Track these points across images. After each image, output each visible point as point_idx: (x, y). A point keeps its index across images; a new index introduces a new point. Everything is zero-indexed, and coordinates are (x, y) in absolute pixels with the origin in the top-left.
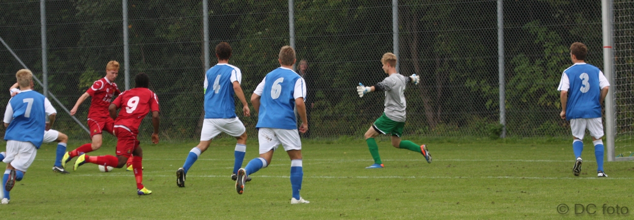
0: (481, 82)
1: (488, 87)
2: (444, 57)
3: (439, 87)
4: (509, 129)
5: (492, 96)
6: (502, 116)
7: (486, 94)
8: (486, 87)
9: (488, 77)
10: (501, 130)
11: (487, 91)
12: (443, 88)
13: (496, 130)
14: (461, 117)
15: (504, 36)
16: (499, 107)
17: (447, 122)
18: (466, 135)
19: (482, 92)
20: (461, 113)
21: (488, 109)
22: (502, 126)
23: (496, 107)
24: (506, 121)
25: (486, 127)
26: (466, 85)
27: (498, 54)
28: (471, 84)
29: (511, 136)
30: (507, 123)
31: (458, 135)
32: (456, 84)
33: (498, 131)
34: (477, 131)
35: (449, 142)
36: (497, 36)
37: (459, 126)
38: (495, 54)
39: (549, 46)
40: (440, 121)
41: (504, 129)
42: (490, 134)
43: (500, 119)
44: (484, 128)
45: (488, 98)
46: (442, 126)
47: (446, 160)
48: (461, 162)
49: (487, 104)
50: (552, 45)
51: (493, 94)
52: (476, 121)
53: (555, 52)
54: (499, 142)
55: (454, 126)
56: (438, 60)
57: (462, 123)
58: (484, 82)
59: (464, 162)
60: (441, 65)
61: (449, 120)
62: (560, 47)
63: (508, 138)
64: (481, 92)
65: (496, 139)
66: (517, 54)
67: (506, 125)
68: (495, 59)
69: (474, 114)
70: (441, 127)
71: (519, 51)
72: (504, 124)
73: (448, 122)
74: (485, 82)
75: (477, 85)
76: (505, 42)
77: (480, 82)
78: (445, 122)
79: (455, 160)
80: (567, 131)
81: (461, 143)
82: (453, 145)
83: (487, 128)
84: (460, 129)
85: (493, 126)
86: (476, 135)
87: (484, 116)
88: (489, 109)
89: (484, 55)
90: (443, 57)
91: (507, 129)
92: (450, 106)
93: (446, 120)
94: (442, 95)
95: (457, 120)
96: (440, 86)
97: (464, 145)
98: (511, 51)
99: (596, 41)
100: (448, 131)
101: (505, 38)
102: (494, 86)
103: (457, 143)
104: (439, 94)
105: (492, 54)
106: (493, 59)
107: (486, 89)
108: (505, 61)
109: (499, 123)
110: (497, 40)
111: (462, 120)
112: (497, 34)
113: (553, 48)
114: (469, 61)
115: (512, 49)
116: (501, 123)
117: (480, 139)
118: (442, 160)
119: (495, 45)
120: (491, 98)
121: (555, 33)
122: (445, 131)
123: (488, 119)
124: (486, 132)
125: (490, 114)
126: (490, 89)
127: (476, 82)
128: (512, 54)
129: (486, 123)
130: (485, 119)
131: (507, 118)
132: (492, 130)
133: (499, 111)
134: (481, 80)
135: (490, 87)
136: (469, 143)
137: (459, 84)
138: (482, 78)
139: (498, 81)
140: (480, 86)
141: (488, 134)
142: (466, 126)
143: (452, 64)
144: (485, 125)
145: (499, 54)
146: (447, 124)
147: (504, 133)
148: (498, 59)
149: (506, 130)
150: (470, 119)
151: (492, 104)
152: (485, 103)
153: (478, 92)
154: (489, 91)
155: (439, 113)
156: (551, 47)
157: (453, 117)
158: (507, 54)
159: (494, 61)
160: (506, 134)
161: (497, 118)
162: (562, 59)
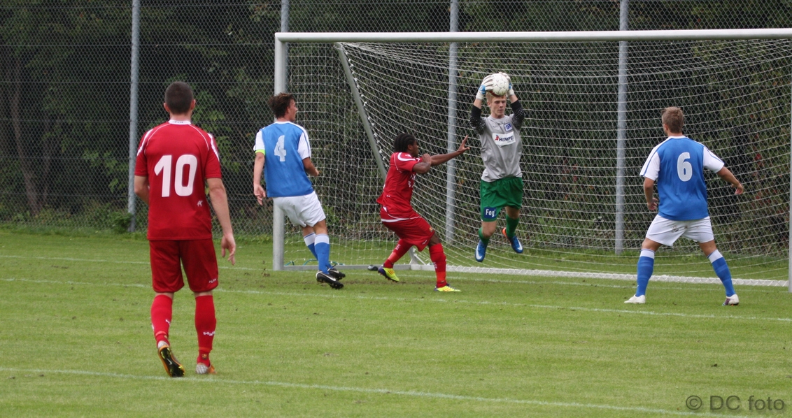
0: (105, 154)
1: (114, 162)
2: (57, 118)
3: (47, 158)
4: (140, 221)
5: (118, 174)
6: (131, 202)
7: (111, 171)
8: (111, 161)
9: (114, 149)
10: (129, 221)
11: (112, 167)
12: (53, 161)
13: (123, 220)
14: (75, 201)
15: (139, 93)
16: (127, 189)
17: (56, 206)
18: (81, 225)
19: (106, 167)
20: (76, 195)
21: (112, 192)
22: (131, 216)
23: (124, 189)
24: (136, 209)
25: (108, 216)
26: (85, 157)
27: (129, 117)
28: (91, 156)
29: (143, 229)
30: (138, 211)
31: (70, 225)
32: (71, 155)
33: (125, 222)
34: (96, 220)
35: (58, 233)
36: (130, 93)
37: (72, 213)
38: (126, 118)
39: (198, 109)
40: (47, 205)
41: (133, 219)
42: (113, 225)
43: (129, 206)
44: (107, 218)
45: (113, 177)
46: (48, 211)
47: (55, 258)
48: (76, 262)
49: (111, 184)
50: (203, 110)
51: (120, 171)
52: (96, 207)
53: (206, 119)
54: (126, 238)
55: (65, 212)
56: (47, 121)
57: (76, 210)
58: (109, 154)
59: (78, 262)
60: (51, 129)
61: (59, 204)
62: (214, 112)
63: (138, 233)
64: (104, 168)
65: (121, 232)
66: (156, 119)
67: (136, 214)
68: (126, 124)
69: (94, 198)
70: (47, 214)
71: (158, 115)
72: (133, 213)
73: (58, 207)
74: (111, 155)
75: (100, 159)
76: (140, 102)
77: (103, 155)
78: (54, 207)
79: (68, 259)
80: (218, 226)
81: (75, 236)
82: (63, 238)
83: (110, 218)
84: (74, 217)
85: (118, 215)
86: (95, 226)
87: (105, 200)
88: (115, 192)
89: (111, 118)
90: (54, 117)
91: (138, 220)
92: (61, 186)
93: (55, 204)
94: (51, 170)
95: (70, 204)
96: (49, 158)
97: (78, 239)
98: (147, 115)
99: (263, 106)
100: (57, 220)
101: (140, 96)
102: (122, 161)
103: (68, 236)
104: (47, 169)
105: (122, 118)
106: (122, 124)
107: (111, 164)
108: (138, 127)
109: (127, 211)
110: (130, 99)
111: (77, 205)
112: (129, 90)
113: (205, 113)
114: (88, 123)
115: (149, 112)
116: (129, 212)
117: (100, 232)
118: (49, 258)
119: (126, 105)
120: (117, 177)
121: (208, 93)
122: (53, 219)
123: (113, 205)
124: (109, 223)
125: (115, 198)
126: (116, 165)
127: (97, 154)
128: (149, 118)
129: (109, 211)
130: (108, 204)
131: (138, 205)
132: (117, 220)
133: (127, 195)
134: (105, 152)
135: (116, 162)
136: (85, 236)
137: (74, 155)
138: (107, 149)
139: (129, 155)
140: (103, 161)
141: (111, 226)
142: (82, 214)
143: (66, 127)
144: (108, 213)
145: (131, 118)
146: (55, 209)
147: (133, 226)
148: (129, 124)
149: (136, 221)
150: (88, 205)
151: (118, 186)
152: (109, 183)
153: (100, 168)
154: (114, 167)
155: (45, 194)
156: (202, 112)
157: (64, 201)
158: (141, 118)
159: (124, 127)
160: (136, 227)
161: (123, 205)
162: (215, 129)
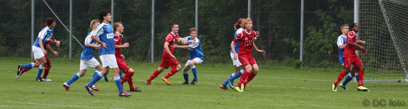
0: (291, 39)
1: (295, 42)
3: (270, 41)
4: (305, 64)
6: (301, 57)
7: (294, 45)
8: (294, 42)
9: (295, 37)
10: (300, 64)
12: (272, 42)
13: (298, 64)
14: (280, 56)
15: (304, 16)
16: (300, 52)
17: (273, 58)
18: (282, 65)
20: (281, 54)
21: (294, 53)
22: (301, 62)
23: (298, 52)
26: (284, 40)
27: (300, 25)
28: (286, 40)
29: (306, 67)
30: (304, 60)
31: (278, 66)
33: (299, 64)
34: (288, 64)
35: (274, 69)
36: (301, 16)
37: (279, 61)
39: (326, 22)
40: (270, 58)
41: (302, 63)
42: (295, 66)
43: (300, 58)
44: (292, 63)
45: (294, 48)
47: (272, 78)
48: (280, 79)
49: (294, 50)
50: (328, 22)
51: (297, 45)
52: (288, 59)
54: (299, 70)
55: (277, 61)
56: (270, 27)
57: (281, 60)
58: (293, 39)
60: (271, 30)
63: (304, 68)
64: (291, 44)
65: (297, 68)
66: (310, 26)
69: (287, 55)
70: (270, 61)
72: (302, 61)
73: (274, 59)
75: (289, 41)
76: (304, 20)
79: (277, 78)
81: (280, 70)
82: (276, 70)
85: (297, 62)
86: (288, 66)
87: (291, 56)
89: (293, 26)
90: (272, 26)
92: (275, 51)
95: (278, 58)
97: (281, 70)
100: (274, 63)
101: (304, 18)
102: (298, 42)
103: (278, 69)
104: (270, 45)
105: (298, 25)
107: (294, 43)
108: (304, 29)
109: (300, 60)
110: (300, 18)
111: (281, 58)
113: (328, 23)
114: (285, 28)
115: (308, 23)
117: (290, 68)
118: (270, 78)
119: (299, 21)
120: (296, 48)
121: (330, 16)
122: (272, 63)
123: (294, 58)
125: (295, 56)
127: (289, 39)
128: (307, 26)
129: (293, 60)
130: (292, 58)
131: (304, 58)
132: (296, 64)
133: (300, 54)
134: (291, 38)
136: (284, 70)
137: (280, 39)
139: (300, 39)
140: (291, 41)
141: (293, 66)
142: (283, 61)
143: (276, 29)
144: (292, 61)
147: (302, 66)
148: (300, 28)
149: (303, 64)
150: (285, 58)
151: (296, 51)
153: (289, 44)
155: (269, 54)
157: (276, 56)
158: (305, 26)
159: (298, 29)
160: (303, 66)
161: (298, 58)
162: (333, 29)
